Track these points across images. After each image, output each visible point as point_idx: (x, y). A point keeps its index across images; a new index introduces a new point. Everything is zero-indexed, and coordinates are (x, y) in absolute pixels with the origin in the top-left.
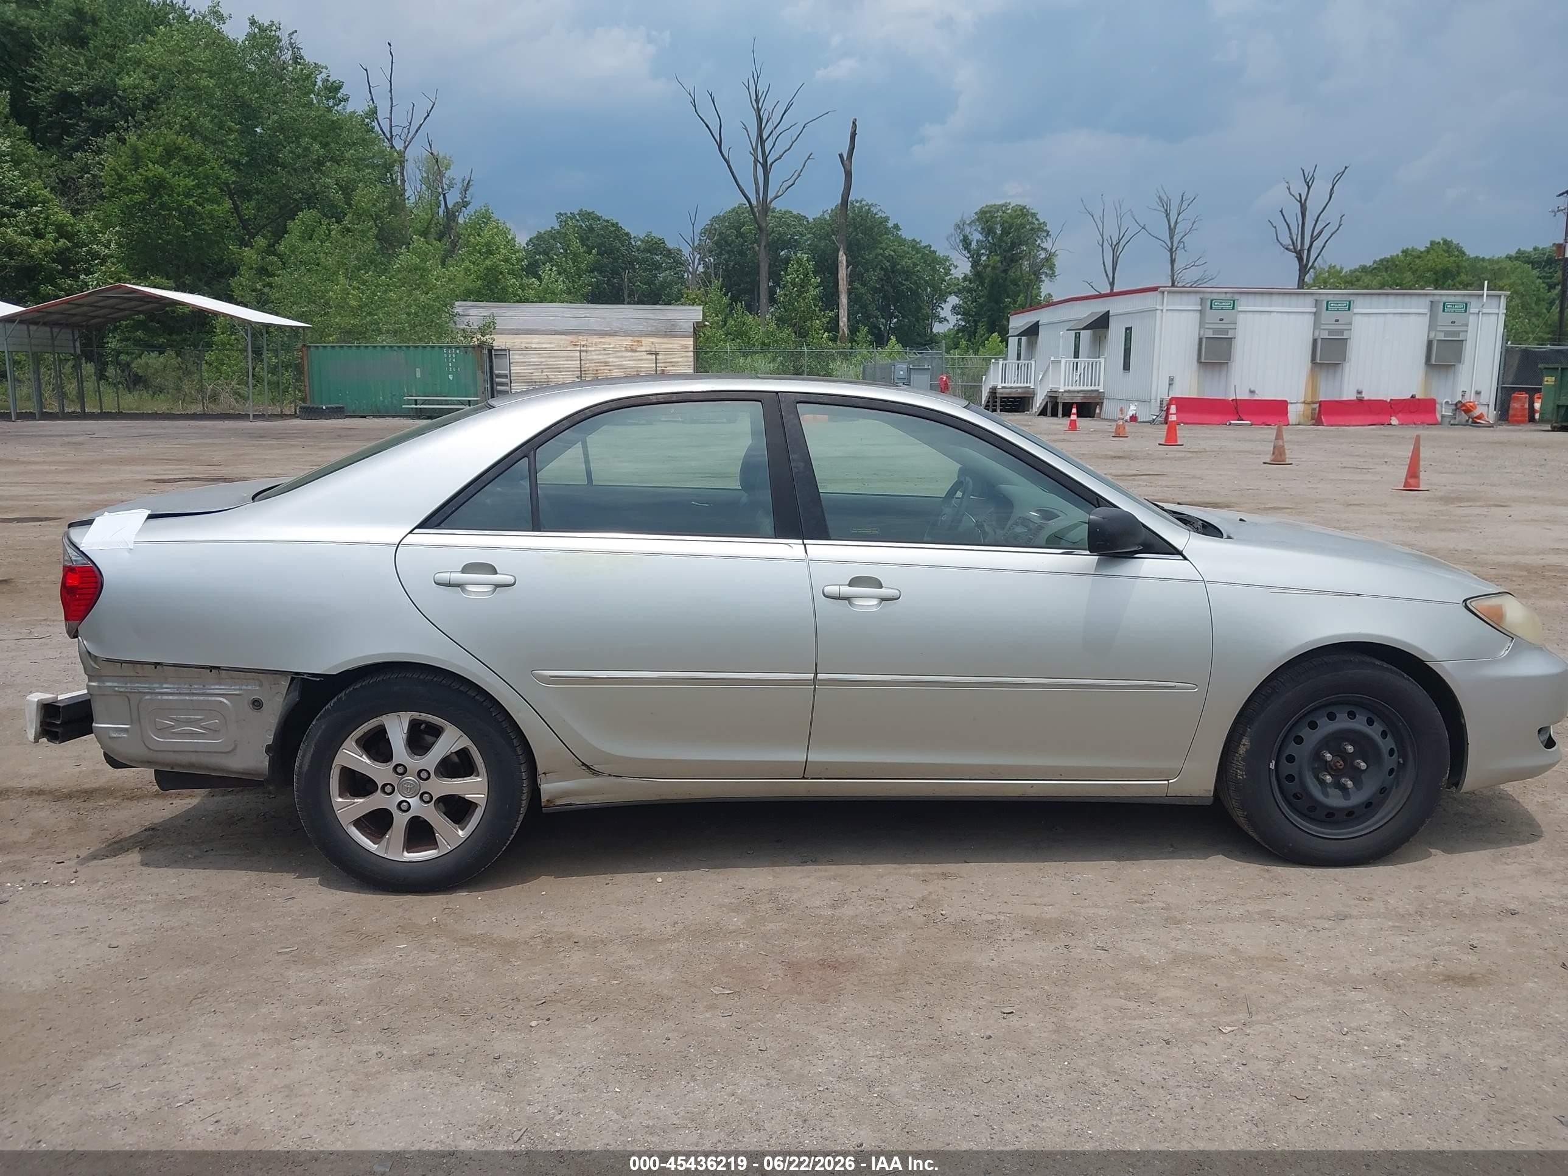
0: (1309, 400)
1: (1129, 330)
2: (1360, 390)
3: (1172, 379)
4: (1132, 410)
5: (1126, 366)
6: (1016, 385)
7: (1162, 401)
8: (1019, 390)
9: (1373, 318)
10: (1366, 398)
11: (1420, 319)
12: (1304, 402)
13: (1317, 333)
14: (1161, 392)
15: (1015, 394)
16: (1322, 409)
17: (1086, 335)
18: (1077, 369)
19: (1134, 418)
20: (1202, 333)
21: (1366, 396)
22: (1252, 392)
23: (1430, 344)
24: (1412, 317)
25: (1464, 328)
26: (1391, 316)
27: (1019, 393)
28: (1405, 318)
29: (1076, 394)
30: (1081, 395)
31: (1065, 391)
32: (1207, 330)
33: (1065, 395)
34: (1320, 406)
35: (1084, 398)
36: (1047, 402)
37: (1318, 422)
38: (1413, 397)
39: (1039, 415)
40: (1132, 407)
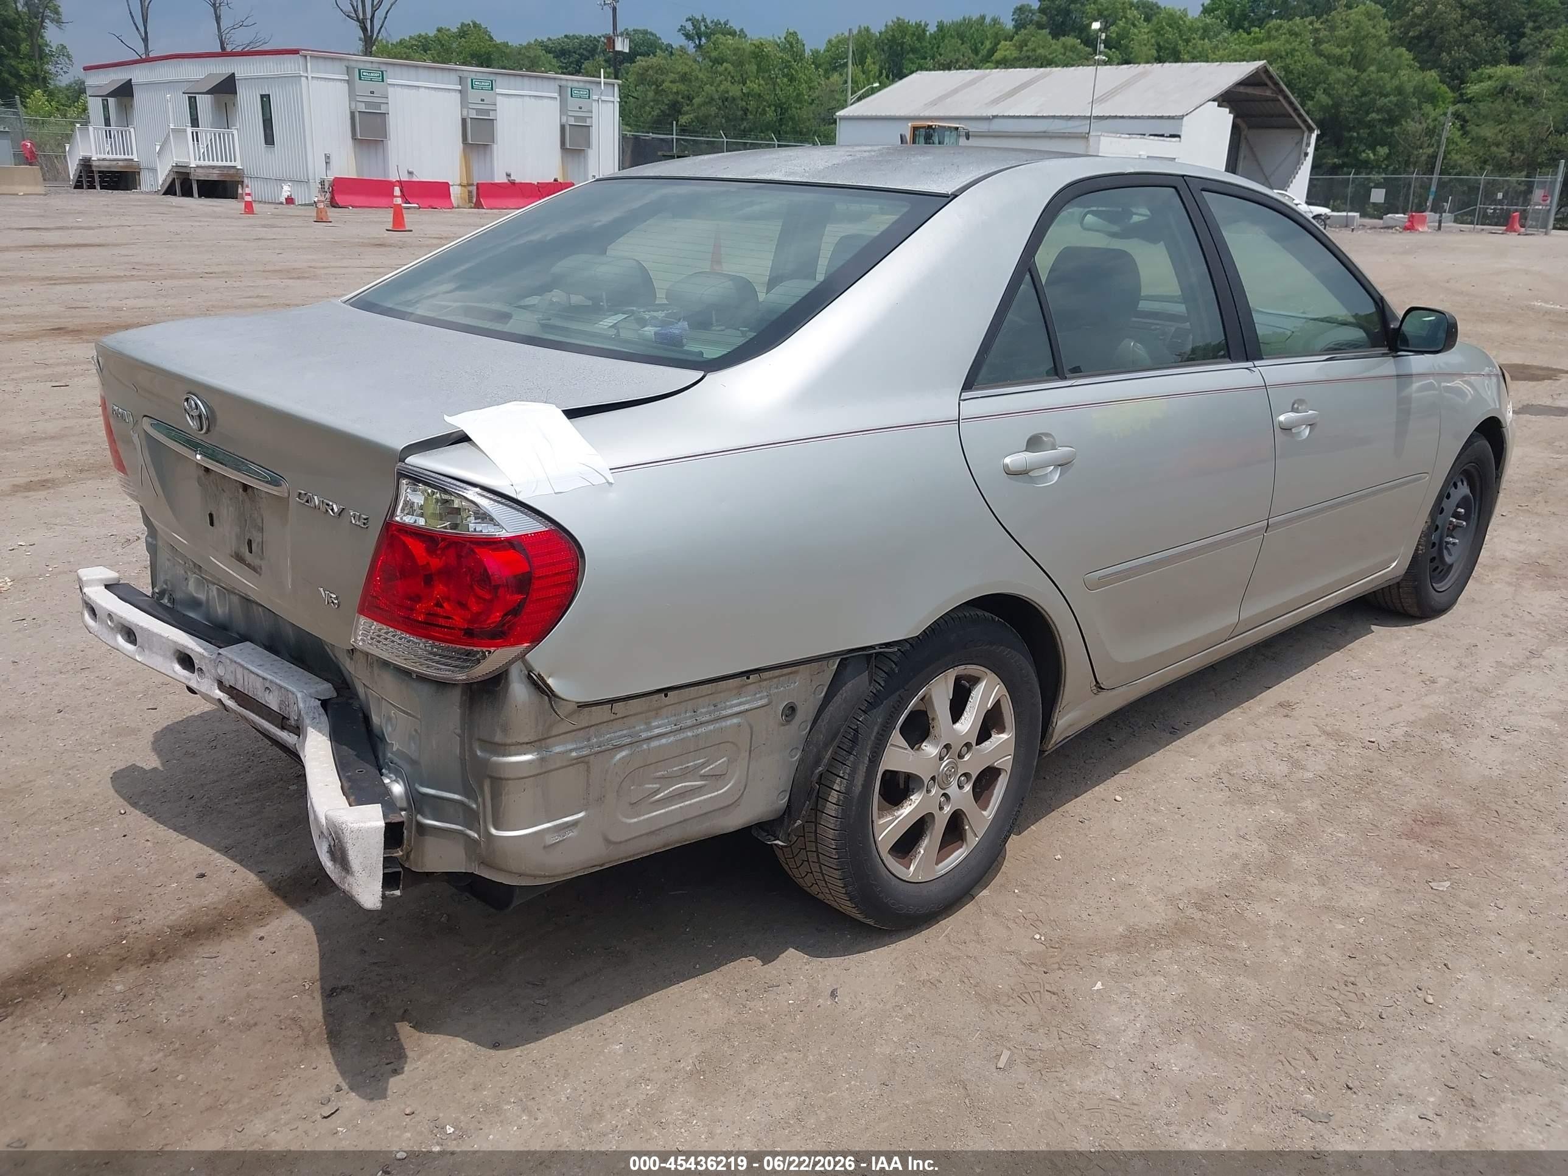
0: (465, 182)
1: (265, 100)
2: (509, 173)
3: (329, 157)
4: (286, 190)
5: (269, 140)
6: (111, 156)
7: (322, 183)
8: (120, 163)
9: (513, 100)
10: (517, 181)
11: (552, 102)
12: (460, 185)
13: (465, 113)
14: (318, 171)
15: (114, 166)
16: (480, 191)
17: (205, 103)
18: (198, 141)
19: (290, 201)
20: (353, 106)
21: (518, 178)
22: (410, 173)
23: (563, 128)
24: (545, 101)
25: (589, 115)
26: (528, 98)
27: (121, 167)
28: (540, 102)
29: (211, 171)
30: (216, 171)
31: (198, 167)
32: (358, 103)
33: (199, 170)
34: (478, 188)
35: (222, 175)
36: (174, 180)
37: (478, 205)
38: (556, 180)
39: (164, 194)
40: (286, 188)
